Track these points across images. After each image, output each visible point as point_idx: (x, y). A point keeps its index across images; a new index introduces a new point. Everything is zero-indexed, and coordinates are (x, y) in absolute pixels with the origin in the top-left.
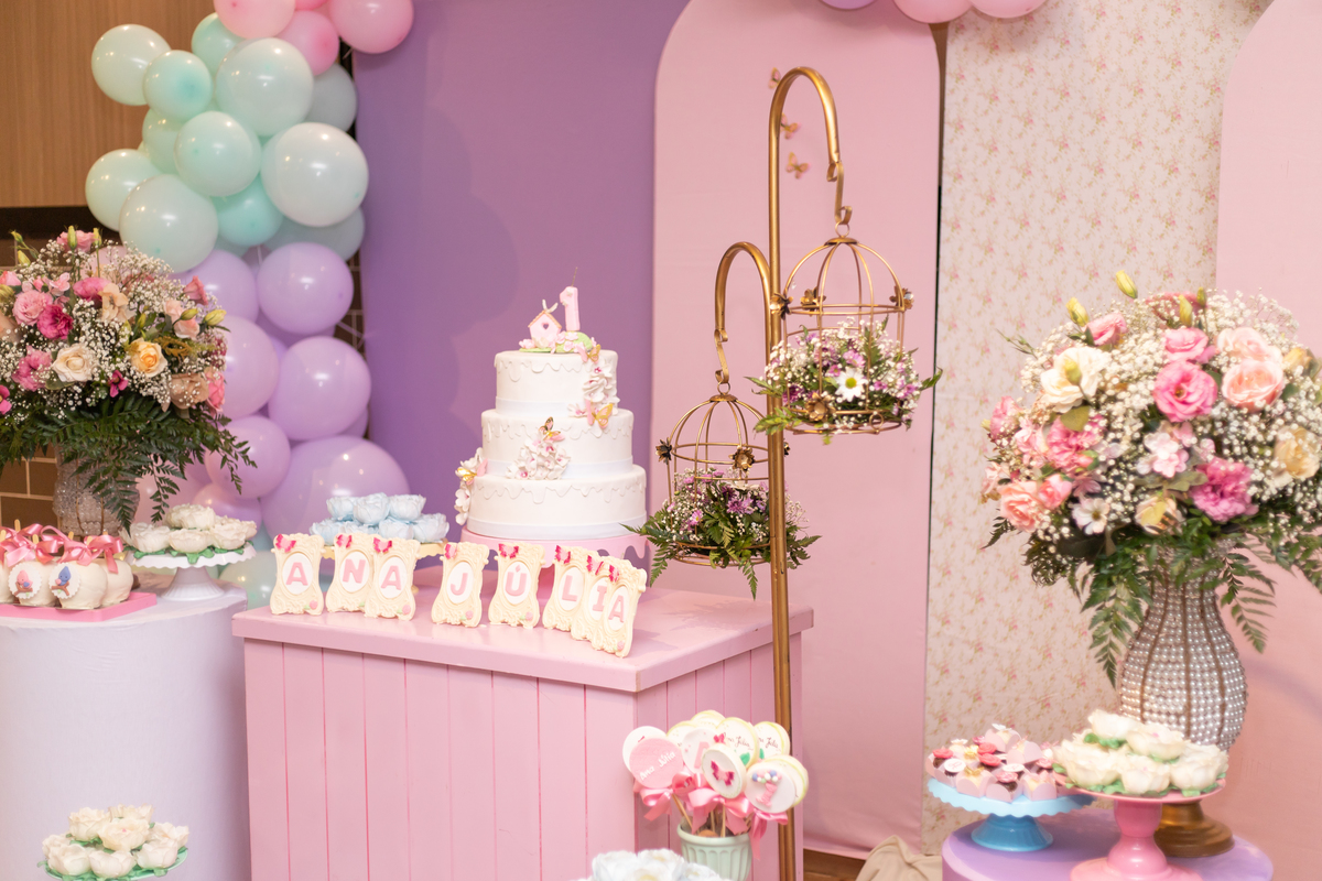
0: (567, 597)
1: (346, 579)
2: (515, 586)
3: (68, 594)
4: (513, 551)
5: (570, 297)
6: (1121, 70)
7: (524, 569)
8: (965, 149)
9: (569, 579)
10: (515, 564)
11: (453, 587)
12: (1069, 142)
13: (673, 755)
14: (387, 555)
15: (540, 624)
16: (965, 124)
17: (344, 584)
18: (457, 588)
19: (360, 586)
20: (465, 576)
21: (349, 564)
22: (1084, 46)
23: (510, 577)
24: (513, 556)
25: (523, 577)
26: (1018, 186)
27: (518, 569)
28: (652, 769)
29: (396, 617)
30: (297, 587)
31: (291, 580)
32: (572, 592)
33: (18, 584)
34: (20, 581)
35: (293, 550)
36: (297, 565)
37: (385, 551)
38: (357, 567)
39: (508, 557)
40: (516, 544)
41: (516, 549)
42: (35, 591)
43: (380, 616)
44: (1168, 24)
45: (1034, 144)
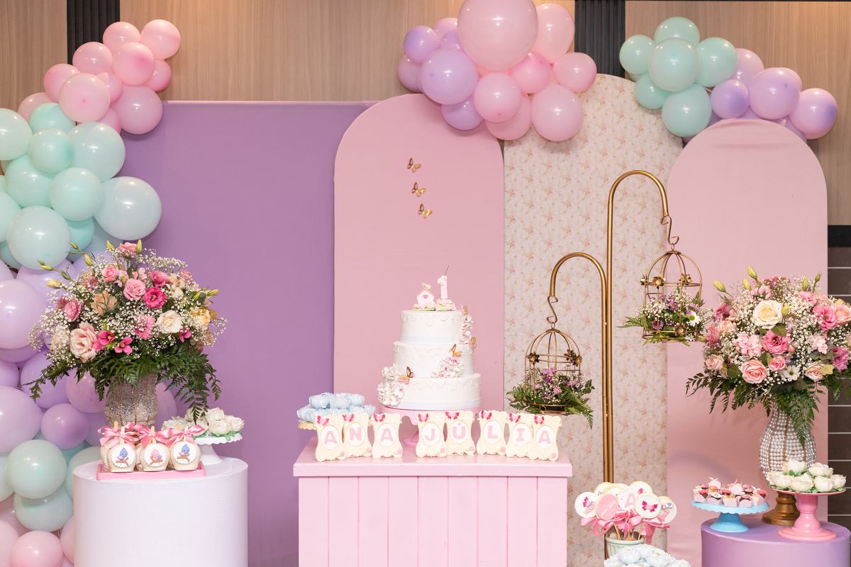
0: (490, 436)
1: (352, 439)
2: (459, 433)
3: (189, 461)
4: (455, 415)
5: (442, 280)
6: (597, 169)
7: (463, 424)
8: (516, 205)
9: (490, 428)
10: (457, 421)
11: (427, 437)
12: (571, 203)
13: (615, 502)
14: (382, 422)
15: (476, 453)
16: (515, 192)
17: (351, 442)
18: (430, 437)
19: (361, 442)
20: (433, 431)
21: (352, 430)
22: (577, 156)
23: (455, 429)
24: (455, 418)
25: (463, 429)
26: (546, 225)
27: (459, 424)
28: (606, 510)
29: (392, 456)
30: (331, 445)
31: (327, 441)
32: (493, 434)
33: (152, 457)
34: (155, 455)
35: (327, 424)
36: (330, 433)
37: (381, 421)
38: (357, 432)
39: (452, 418)
40: (457, 412)
41: (458, 414)
42: (164, 462)
43: (382, 457)
44: (619, 148)
45: (553, 204)
